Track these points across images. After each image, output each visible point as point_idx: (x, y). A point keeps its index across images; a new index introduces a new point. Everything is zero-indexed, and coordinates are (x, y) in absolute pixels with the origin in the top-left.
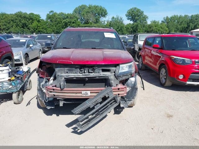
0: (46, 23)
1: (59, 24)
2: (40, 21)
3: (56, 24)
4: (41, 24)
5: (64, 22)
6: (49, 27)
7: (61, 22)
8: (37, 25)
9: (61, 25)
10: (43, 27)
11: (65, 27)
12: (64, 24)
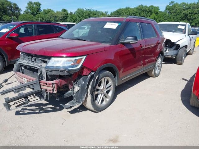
0: (164, 15)
1: (178, 16)
2: (158, 13)
3: (175, 16)
4: (158, 17)
5: (184, 13)
6: (166, 19)
7: (181, 13)
8: (155, 17)
9: (180, 16)
10: (160, 19)
11: (184, 18)
12: (184, 15)
